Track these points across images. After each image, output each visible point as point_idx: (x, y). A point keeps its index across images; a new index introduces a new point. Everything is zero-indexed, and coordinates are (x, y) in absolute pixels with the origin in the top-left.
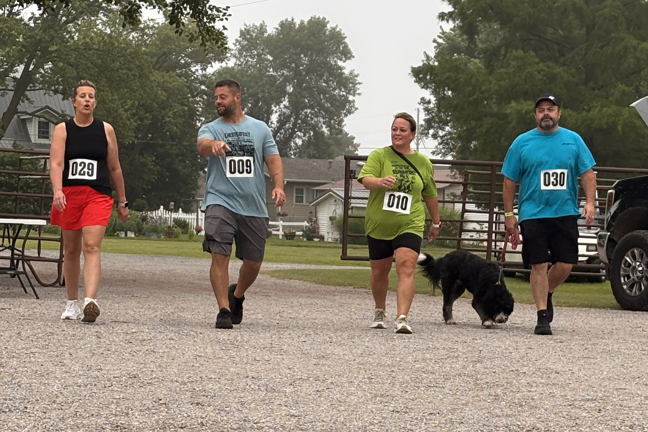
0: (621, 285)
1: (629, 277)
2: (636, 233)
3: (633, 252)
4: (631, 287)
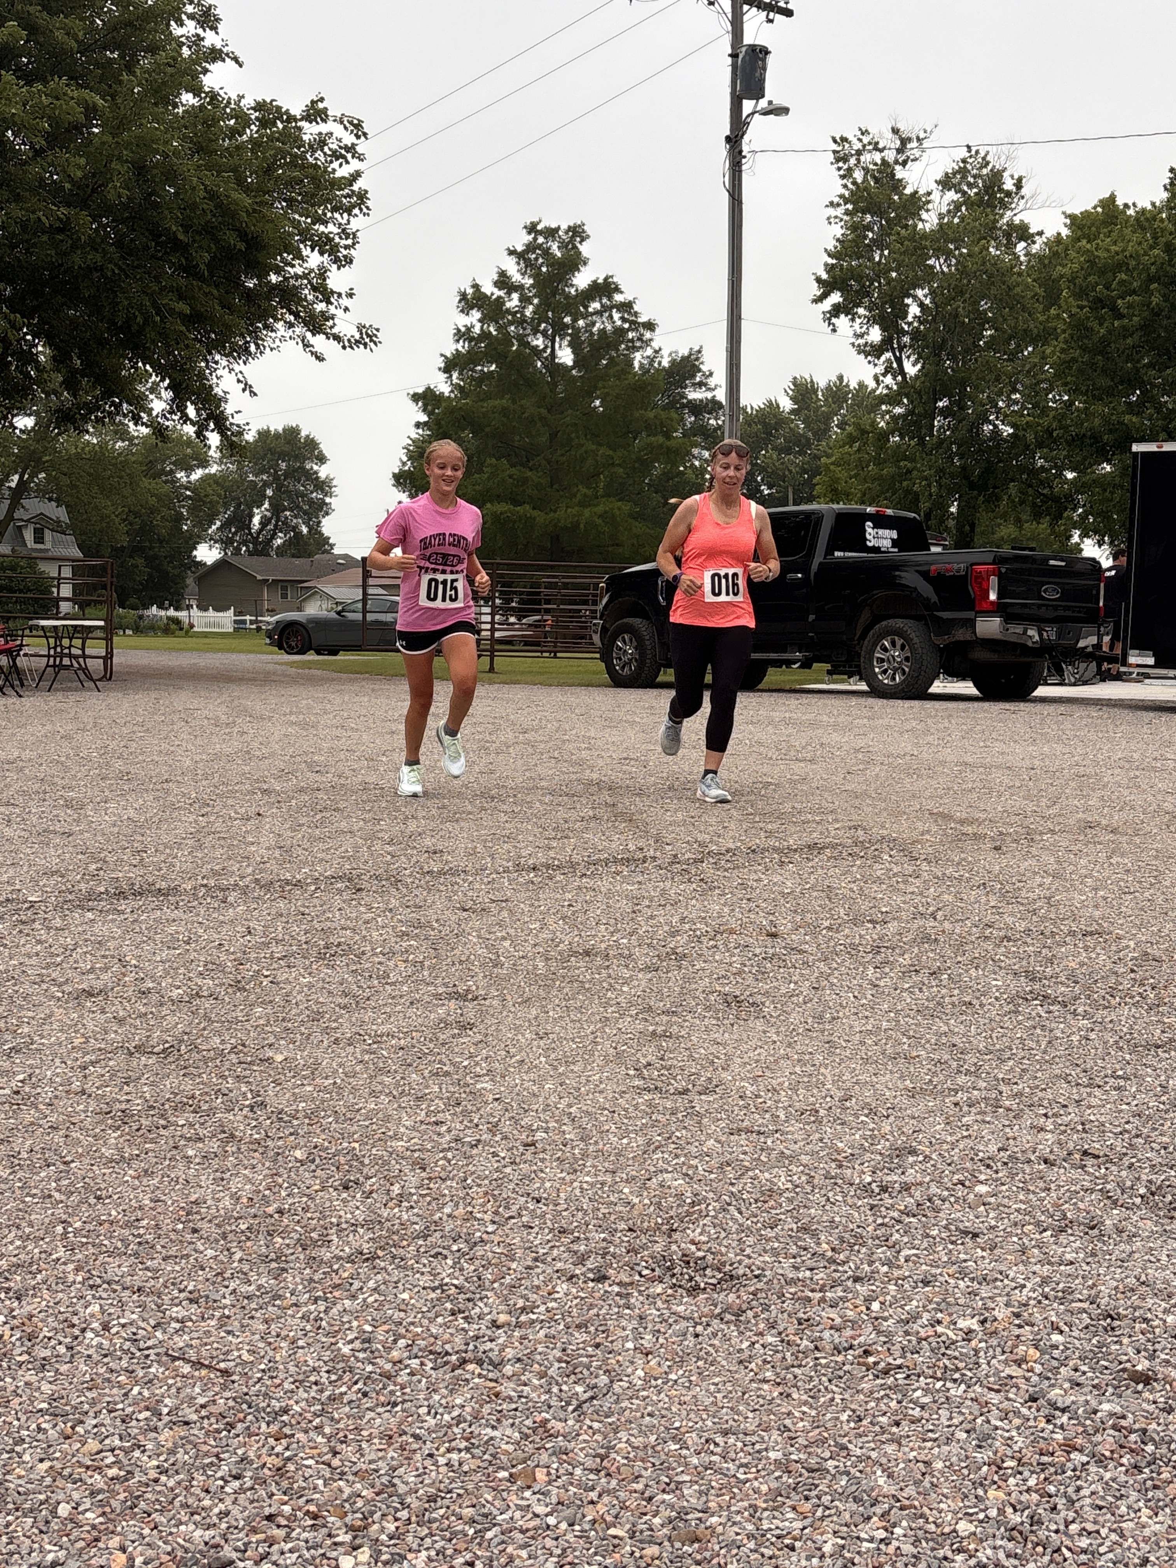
0: (614, 666)
1: (620, 659)
2: (625, 620)
3: (623, 638)
4: (623, 668)
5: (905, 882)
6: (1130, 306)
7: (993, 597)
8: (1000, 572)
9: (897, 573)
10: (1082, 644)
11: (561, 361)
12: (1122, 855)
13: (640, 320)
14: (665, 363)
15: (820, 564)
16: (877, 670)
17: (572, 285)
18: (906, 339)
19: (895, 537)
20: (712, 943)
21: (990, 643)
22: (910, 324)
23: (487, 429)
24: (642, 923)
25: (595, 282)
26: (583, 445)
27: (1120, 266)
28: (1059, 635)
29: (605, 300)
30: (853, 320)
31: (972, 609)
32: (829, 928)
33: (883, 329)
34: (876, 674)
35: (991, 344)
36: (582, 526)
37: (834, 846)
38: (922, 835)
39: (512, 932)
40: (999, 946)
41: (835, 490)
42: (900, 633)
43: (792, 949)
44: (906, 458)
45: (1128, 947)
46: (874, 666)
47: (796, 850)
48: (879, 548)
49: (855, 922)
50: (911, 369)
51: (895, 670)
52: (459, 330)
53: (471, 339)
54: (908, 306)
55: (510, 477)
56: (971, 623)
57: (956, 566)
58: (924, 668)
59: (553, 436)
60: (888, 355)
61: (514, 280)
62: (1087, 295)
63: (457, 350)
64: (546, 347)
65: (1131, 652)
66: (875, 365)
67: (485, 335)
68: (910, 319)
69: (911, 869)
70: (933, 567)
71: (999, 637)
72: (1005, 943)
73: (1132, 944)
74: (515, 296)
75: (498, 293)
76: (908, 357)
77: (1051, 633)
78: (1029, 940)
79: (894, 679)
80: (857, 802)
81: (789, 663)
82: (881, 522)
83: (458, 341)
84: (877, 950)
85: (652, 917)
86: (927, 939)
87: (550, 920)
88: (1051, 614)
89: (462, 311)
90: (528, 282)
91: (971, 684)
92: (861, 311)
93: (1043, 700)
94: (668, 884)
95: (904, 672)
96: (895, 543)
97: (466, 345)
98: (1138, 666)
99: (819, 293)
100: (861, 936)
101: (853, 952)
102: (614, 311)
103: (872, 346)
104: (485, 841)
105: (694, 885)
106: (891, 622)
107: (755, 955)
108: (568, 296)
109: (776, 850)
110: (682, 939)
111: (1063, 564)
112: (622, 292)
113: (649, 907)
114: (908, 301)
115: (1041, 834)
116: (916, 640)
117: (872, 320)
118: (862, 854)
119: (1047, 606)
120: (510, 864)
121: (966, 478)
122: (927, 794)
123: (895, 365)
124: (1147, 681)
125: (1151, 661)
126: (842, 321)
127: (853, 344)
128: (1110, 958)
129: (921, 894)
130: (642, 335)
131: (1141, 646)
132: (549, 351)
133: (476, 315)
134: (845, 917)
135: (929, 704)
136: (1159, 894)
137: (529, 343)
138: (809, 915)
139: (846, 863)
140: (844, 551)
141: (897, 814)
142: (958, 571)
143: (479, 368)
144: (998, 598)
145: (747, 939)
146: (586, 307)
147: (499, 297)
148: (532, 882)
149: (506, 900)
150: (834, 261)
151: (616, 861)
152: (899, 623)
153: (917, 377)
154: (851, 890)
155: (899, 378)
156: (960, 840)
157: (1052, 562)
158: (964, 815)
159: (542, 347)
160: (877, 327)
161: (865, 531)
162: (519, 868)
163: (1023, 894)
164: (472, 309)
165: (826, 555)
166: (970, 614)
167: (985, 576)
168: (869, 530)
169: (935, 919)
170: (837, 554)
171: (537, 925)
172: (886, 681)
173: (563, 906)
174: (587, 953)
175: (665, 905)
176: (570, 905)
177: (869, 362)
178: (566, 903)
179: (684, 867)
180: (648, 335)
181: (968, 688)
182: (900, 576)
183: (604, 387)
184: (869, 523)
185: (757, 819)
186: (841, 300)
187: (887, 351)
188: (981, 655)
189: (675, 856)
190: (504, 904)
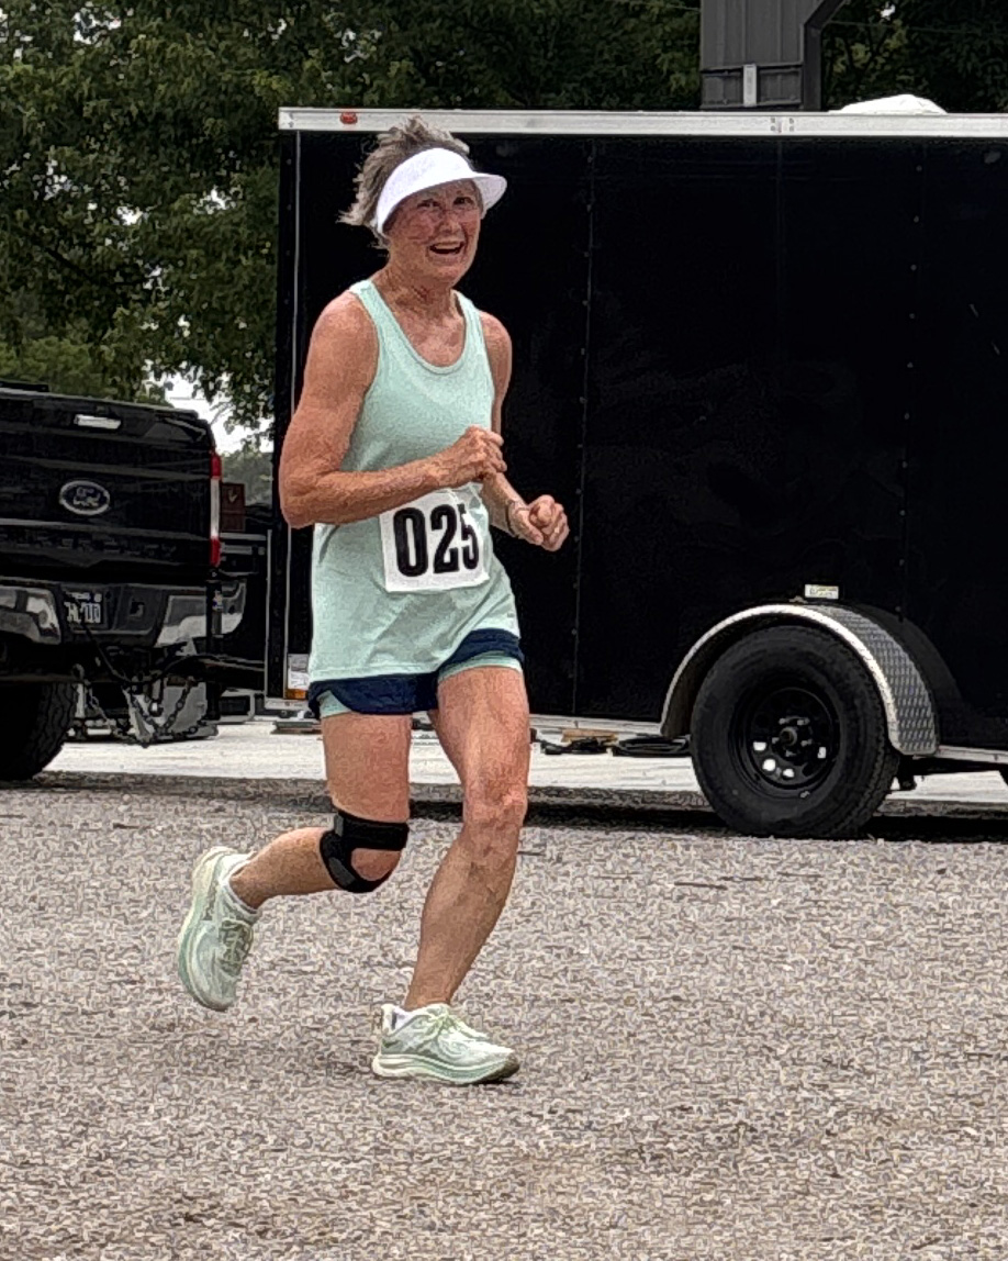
10: (167, 637)
28: (109, 612)
65: (293, 659)
77: (89, 608)
88: (86, 557)
93: (76, 783)
111: (113, 424)
119: (76, 535)
157: (85, 420)
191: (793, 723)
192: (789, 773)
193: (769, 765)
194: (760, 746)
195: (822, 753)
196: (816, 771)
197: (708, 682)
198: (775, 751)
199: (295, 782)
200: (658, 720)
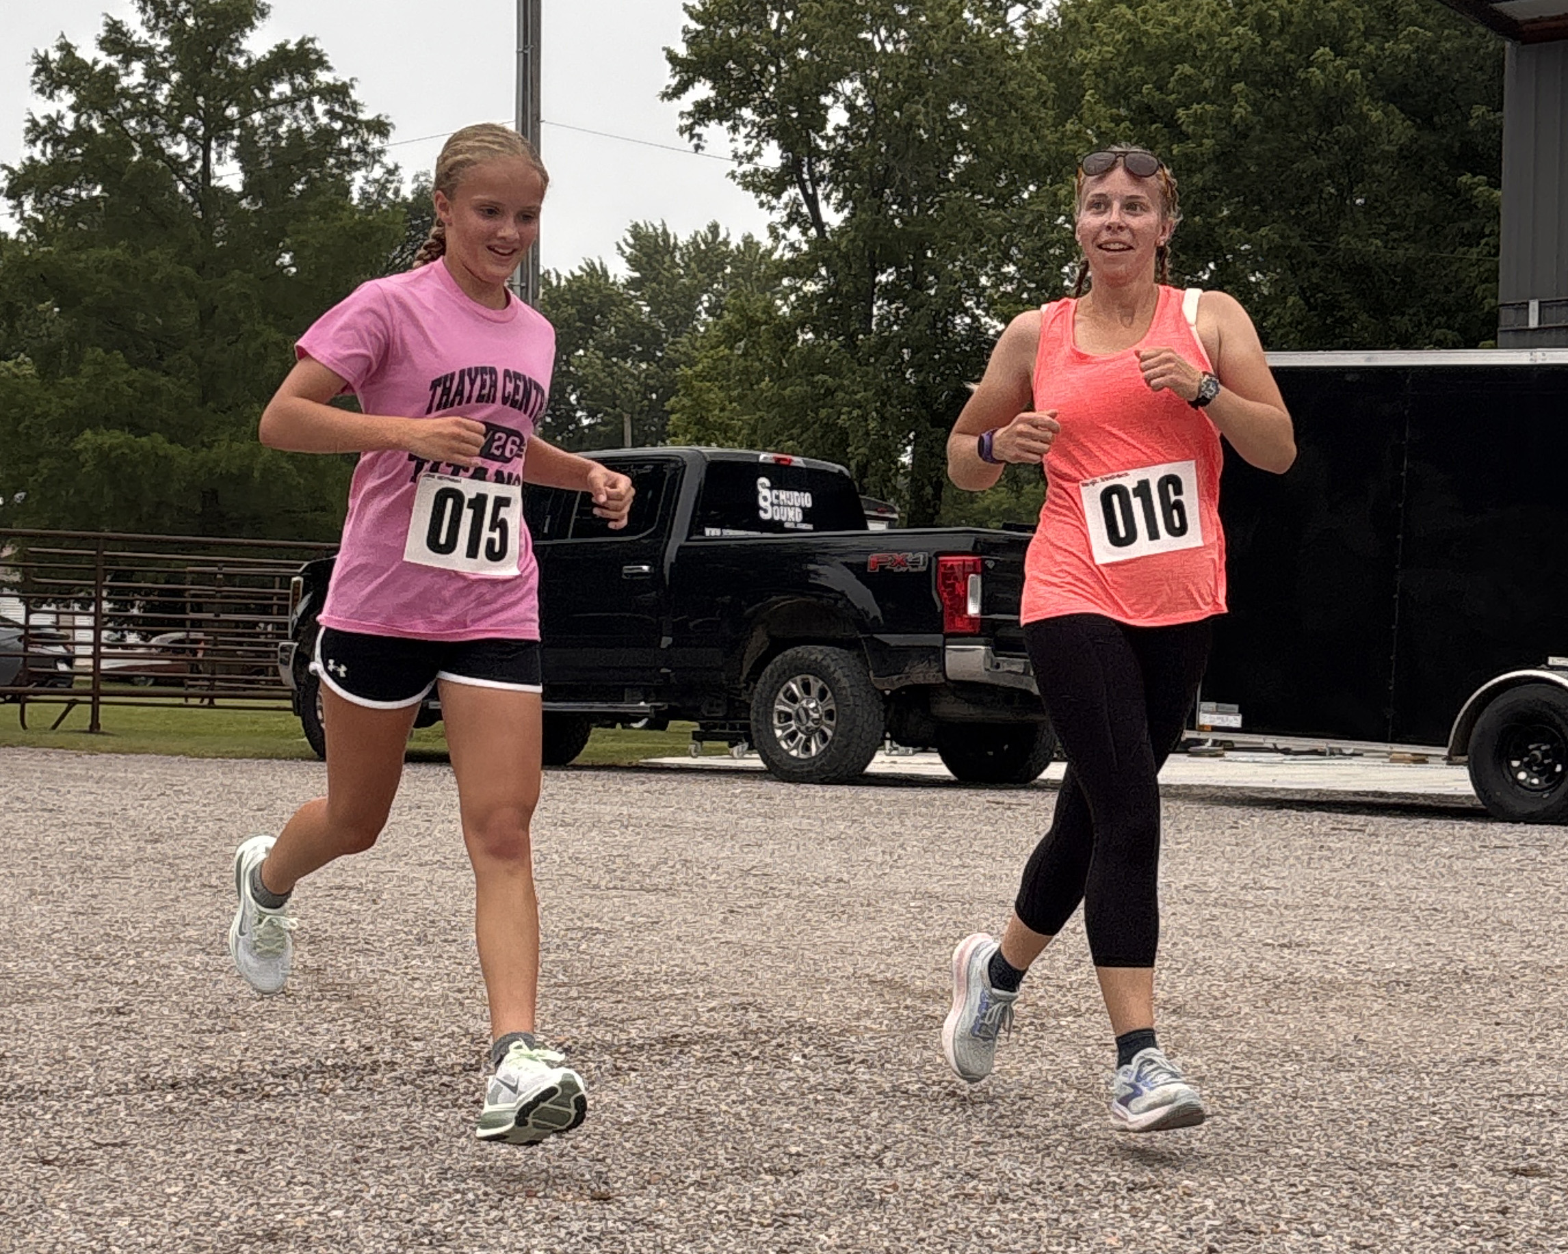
5: (831, 1101)
6: (1199, 120)
7: (973, 609)
8: (985, 567)
9: (812, 567)
11: (221, 184)
12: (1192, 1052)
13: (362, 116)
14: (407, 191)
15: (680, 548)
16: (779, 733)
17: (240, 52)
18: (824, 167)
19: (809, 505)
20: (494, 1213)
21: (968, 689)
22: (829, 139)
23: (88, 300)
24: (370, 1181)
25: (282, 48)
26: (258, 334)
27: (1181, 52)
29: (299, 80)
30: (734, 129)
31: (939, 630)
32: (700, 1184)
33: (785, 147)
34: (776, 741)
35: (967, 178)
36: (256, 474)
37: (706, 1040)
38: (858, 1019)
39: (133, 1200)
40: (988, 1211)
41: (702, 422)
42: (818, 670)
43: (635, 1222)
44: (824, 370)
45: (1203, 1209)
46: (773, 727)
47: (641, 1048)
48: (781, 523)
49: (744, 1173)
50: (833, 217)
51: (810, 734)
52: (35, 123)
53: (57, 141)
54: (826, 108)
55: (130, 384)
56: (938, 654)
57: (910, 557)
58: (857, 731)
59: (207, 315)
60: (793, 192)
61: (135, 38)
62: (1127, 98)
63: (31, 159)
64: (194, 158)
65: (1205, 706)
66: (772, 208)
67: (82, 134)
68: (830, 131)
69: (839, 1078)
70: (872, 558)
71: (985, 678)
72: (999, 1205)
73: (1209, 1203)
74: (138, 67)
75: (106, 60)
76: (827, 197)
78: (1038, 1200)
79: (807, 748)
80: (746, 963)
81: (627, 719)
82: (784, 478)
83: (33, 142)
84: (781, 1221)
85: (388, 1170)
86: (868, 1200)
87: (204, 1178)
89: (41, 91)
90: (162, 43)
91: (937, 759)
92: (747, 113)
94: (417, 1110)
95: (824, 738)
96: (808, 515)
97: (49, 150)
98: (1215, 729)
99: (674, 82)
100: (754, 1197)
101: (741, 1225)
102: (316, 98)
103: (764, 174)
104: (84, 1037)
105: (463, 1113)
106: (801, 649)
107: (571, 1234)
108: (232, 70)
109: (606, 1047)
110: (441, 1209)
112: (329, 69)
113: (382, 1151)
114: (827, 100)
115: (1057, 1015)
116: (845, 682)
117: (767, 131)
118: (755, 1053)
120: (131, 1077)
121: (926, 405)
122: (865, 948)
123: (805, 209)
124: (1229, 754)
125: (1235, 721)
126: (715, 132)
127: (733, 175)
128: (1173, 1228)
129: (856, 1121)
130: (365, 142)
131: (1220, 695)
132: (198, 164)
133: (66, 98)
134: (728, 1165)
135: (868, 793)
136: (1253, 1117)
137: (162, 150)
138: (664, 1162)
139: (727, 1069)
140: (722, 527)
141: (815, 983)
142: (915, 563)
143: (72, 191)
144: (982, 612)
145: (556, 1205)
146: (266, 91)
147: (109, 68)
148: (171, 1111)
149: (124, 1144)
150: (700, 27)
151: (322, 1070)
152: (816, 653)
153: (841, 232)
154: (738, 1116)
155: (813, 232)
156: (922, 1027)
158: (928, 984)
159: (186, 158)
160: (774, 144)
161: (756, 493)
162: (146, 1085)
163: (1029, 1119)
164: (59, 87)
165: (690, 534)
166: (935, 639)
167: (959, 574)
168: (764, 492)
169: (881, 1165)
170: (711, 532)
171: (179, 1188)
172: (794, 753)
173: (227, 1153)
174: (271, 1237)
175: (411, 1148)
176: (239, 1151)
177: (762, 204)
178: (233, 1147)
179: (446, 1079)
180: (375, 143)
181: (931, 764)
182: (815, 572)
183: (298, 232)
184: (763, 480)
185: (574, 994)
186: (712, 94)
187: (792, 183)
188: (952, 709)
189: (430, 1060)
190: (118, 1151)
191: (1538, 748)
192: (1535, 781)
193: (1522, 776)
194: (1516, 763)
195: (1559, 768)
196: (1553, 780)
197: (1479, 720)
198: (1526, 767)
199: (1204, 787)
200: (1446, 746)
